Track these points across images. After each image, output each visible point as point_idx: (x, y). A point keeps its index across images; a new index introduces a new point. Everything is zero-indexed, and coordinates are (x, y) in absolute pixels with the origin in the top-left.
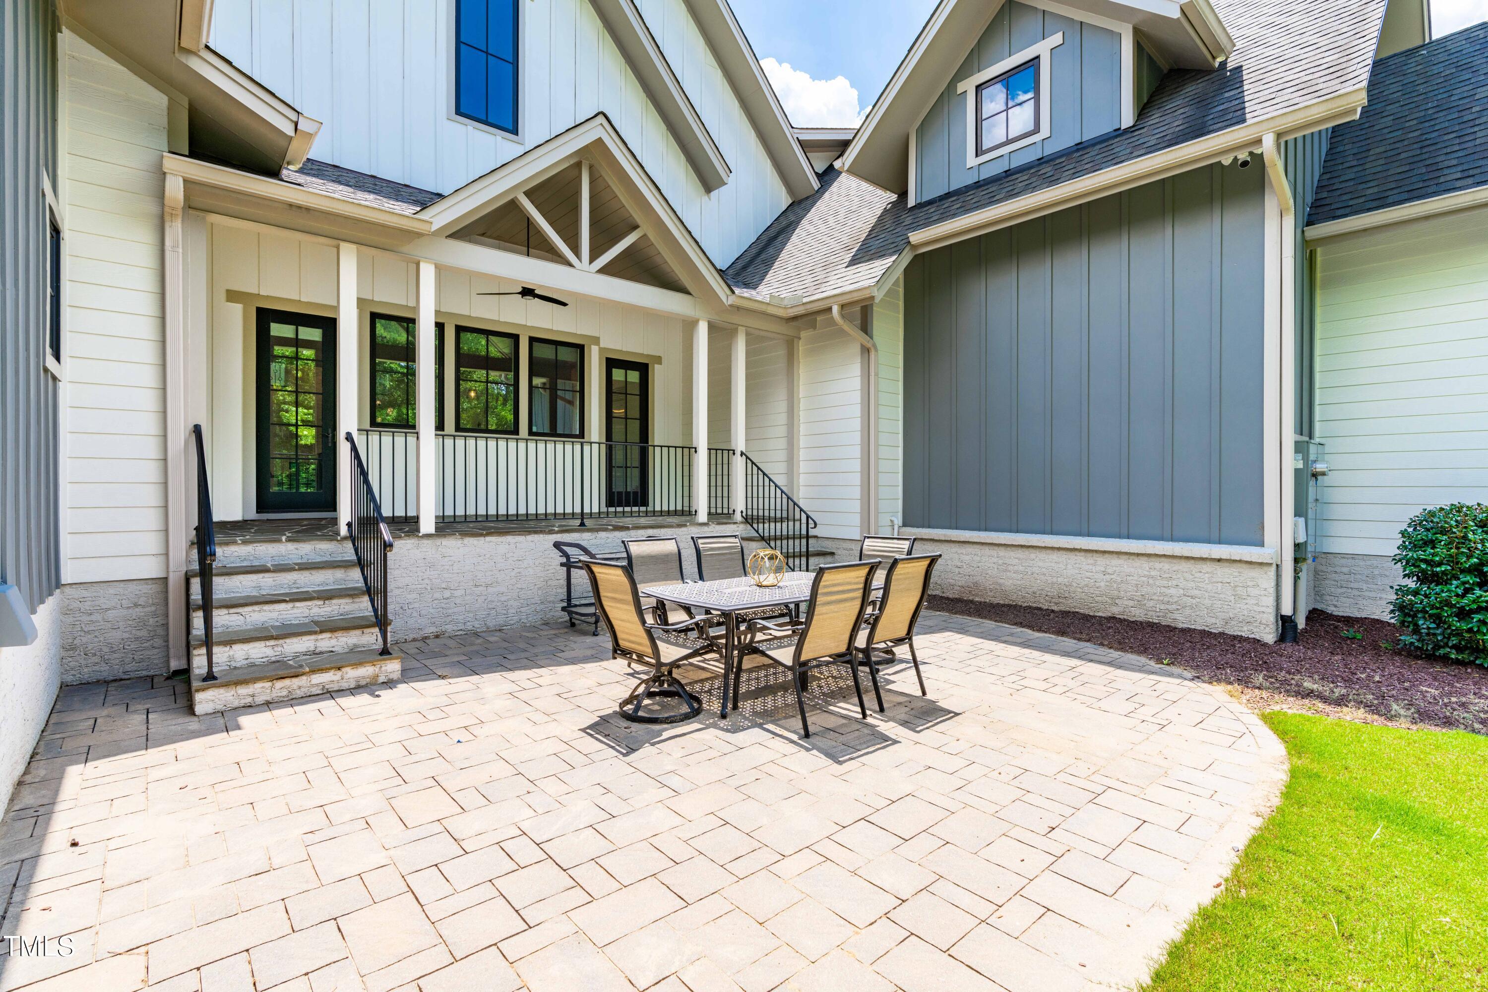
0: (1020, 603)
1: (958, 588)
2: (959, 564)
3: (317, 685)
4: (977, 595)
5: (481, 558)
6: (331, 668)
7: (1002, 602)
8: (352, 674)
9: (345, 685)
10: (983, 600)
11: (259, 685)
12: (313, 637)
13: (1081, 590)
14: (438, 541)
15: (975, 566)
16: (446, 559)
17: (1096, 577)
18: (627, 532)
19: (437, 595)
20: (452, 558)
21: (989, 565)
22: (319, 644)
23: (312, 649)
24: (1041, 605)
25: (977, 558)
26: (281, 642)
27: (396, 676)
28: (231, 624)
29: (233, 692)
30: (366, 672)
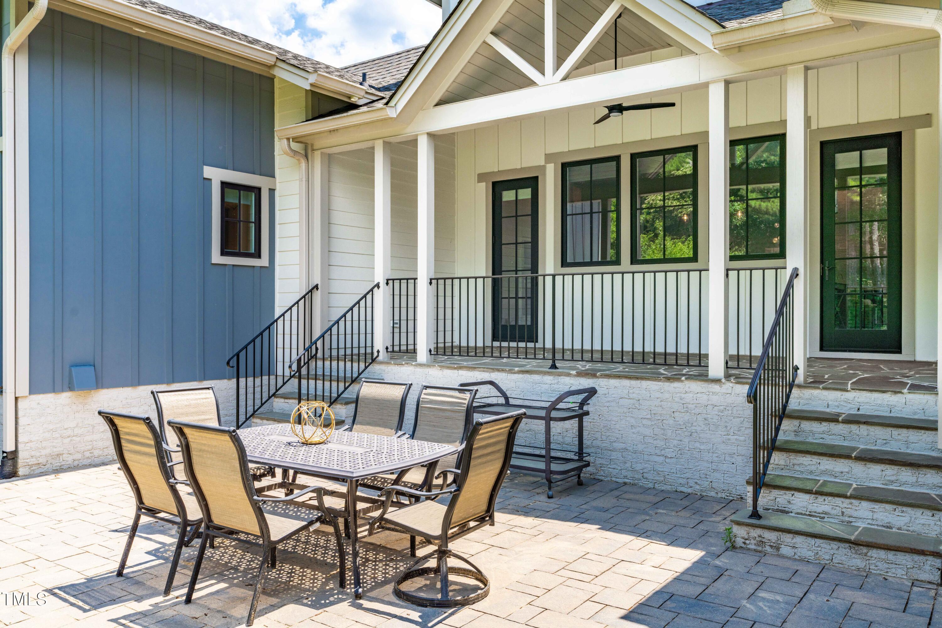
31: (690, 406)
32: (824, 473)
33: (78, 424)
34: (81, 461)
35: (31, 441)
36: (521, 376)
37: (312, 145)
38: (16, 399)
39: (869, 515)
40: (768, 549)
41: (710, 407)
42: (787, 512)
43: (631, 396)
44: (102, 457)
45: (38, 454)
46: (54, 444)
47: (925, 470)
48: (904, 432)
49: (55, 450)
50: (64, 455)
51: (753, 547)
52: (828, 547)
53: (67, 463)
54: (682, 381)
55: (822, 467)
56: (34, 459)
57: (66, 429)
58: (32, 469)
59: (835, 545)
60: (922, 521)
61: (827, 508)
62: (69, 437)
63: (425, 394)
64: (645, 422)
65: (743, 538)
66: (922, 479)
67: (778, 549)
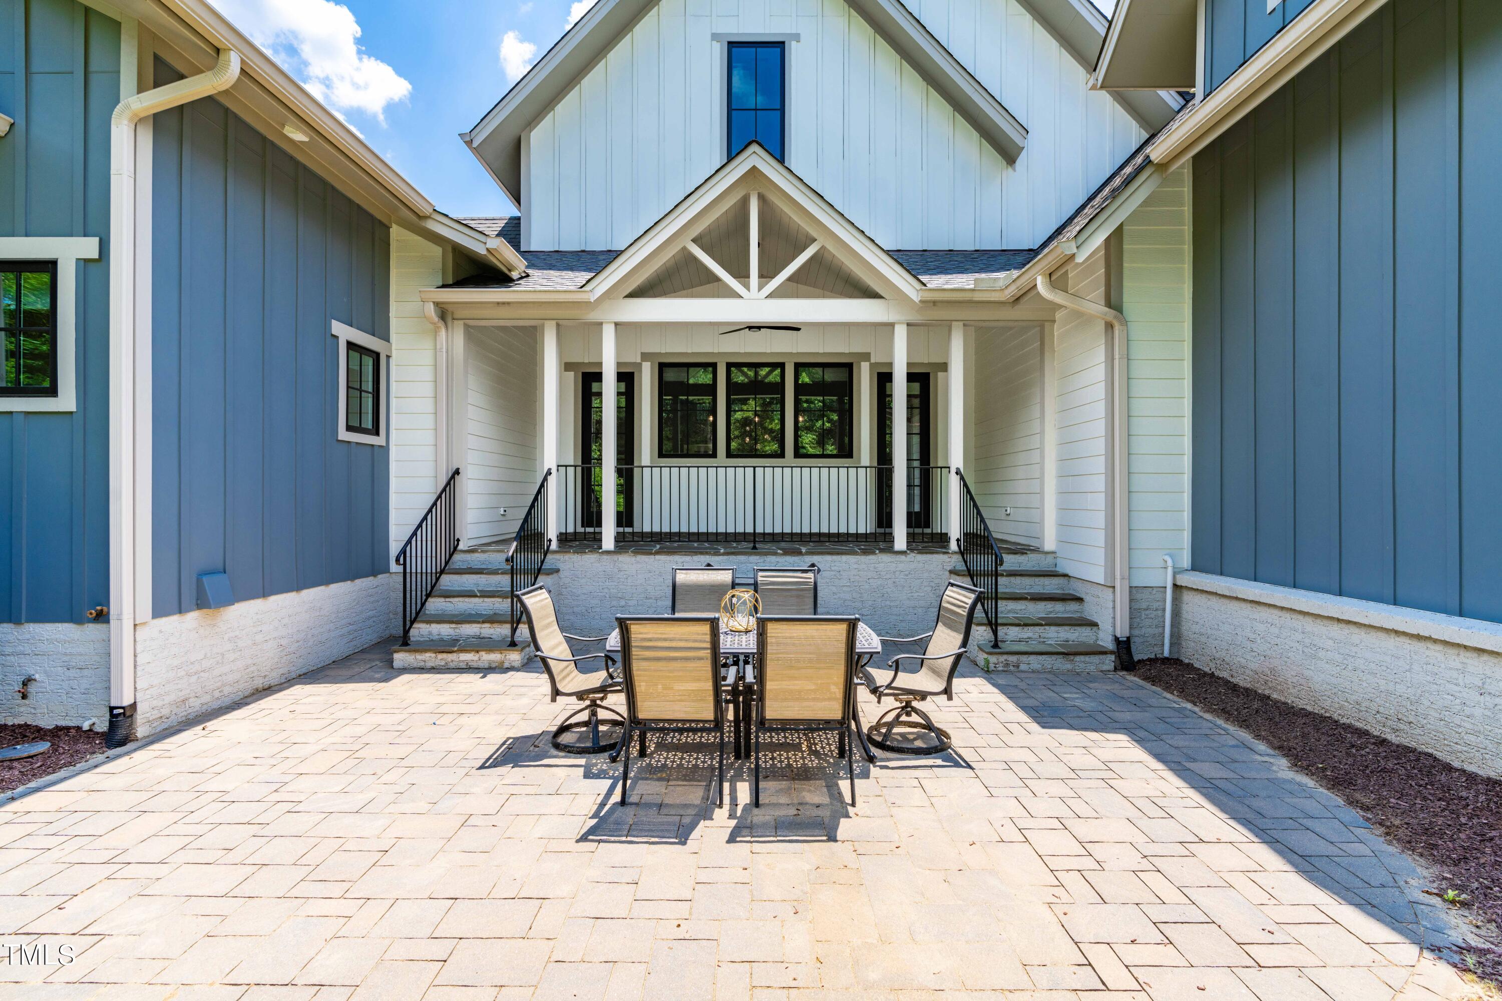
0: (1336, 717)
1: (1251, 673)
2: (1252, 636)
3: (463, 661)
4: (1273, 689)
5: (652, 574)
6: (472, 651)
7: (1309, 708)
8: (488, 658)
9: (481, 665)
10: (1283, 699)
11: (428, 655)
12: (479, 625)
13: (1437, 715)
14: (615, 557)
15: (1272, 642)
16: (622, 573)
17: (1464, 695)
18: (800, 557)
19: (614, 603)
20: (626, 572)
21: (1292, 644)
22: (483, 631)
23: (478, 634)
24: (1368, 728)
25: (1275, 631)
26: (459, 625)
27: (517, 664)
28: (446, 609)
29: (413, 657)
30: (494, 657)
31: (882, 573)
32: (1009, 611)
33: (206, 654)
34: (210, 704)
35: (152, 686)
36: (725, 557)
37: (453, 313)
38: (135, 625)
39: (1055, 635)
40: (1012, 668)
41: (897, 573)
42: (1005, 641)
43: (833, 568)
44: (232, 696)
45: (160, 703)
46: (179, 686)
47: (1070, 602)
48: (1042, 579)
49: (180, 694)
50: (191, 700)
51: (1000, 669)
52: (1050, 659)
53: (195, 710)
54: (876, 554)
55: (1009, 608)
56: (156, 712)
57: (192, 663)
58: (153, 725)
59: (1054, 657)
60: (1085, 634)
61: (1030, 635)
62: (195, 673)
63: (761, 577)
64: (845, 589)
65: (994, 664)
66: (1068, 608)
67: (1018, 667)
